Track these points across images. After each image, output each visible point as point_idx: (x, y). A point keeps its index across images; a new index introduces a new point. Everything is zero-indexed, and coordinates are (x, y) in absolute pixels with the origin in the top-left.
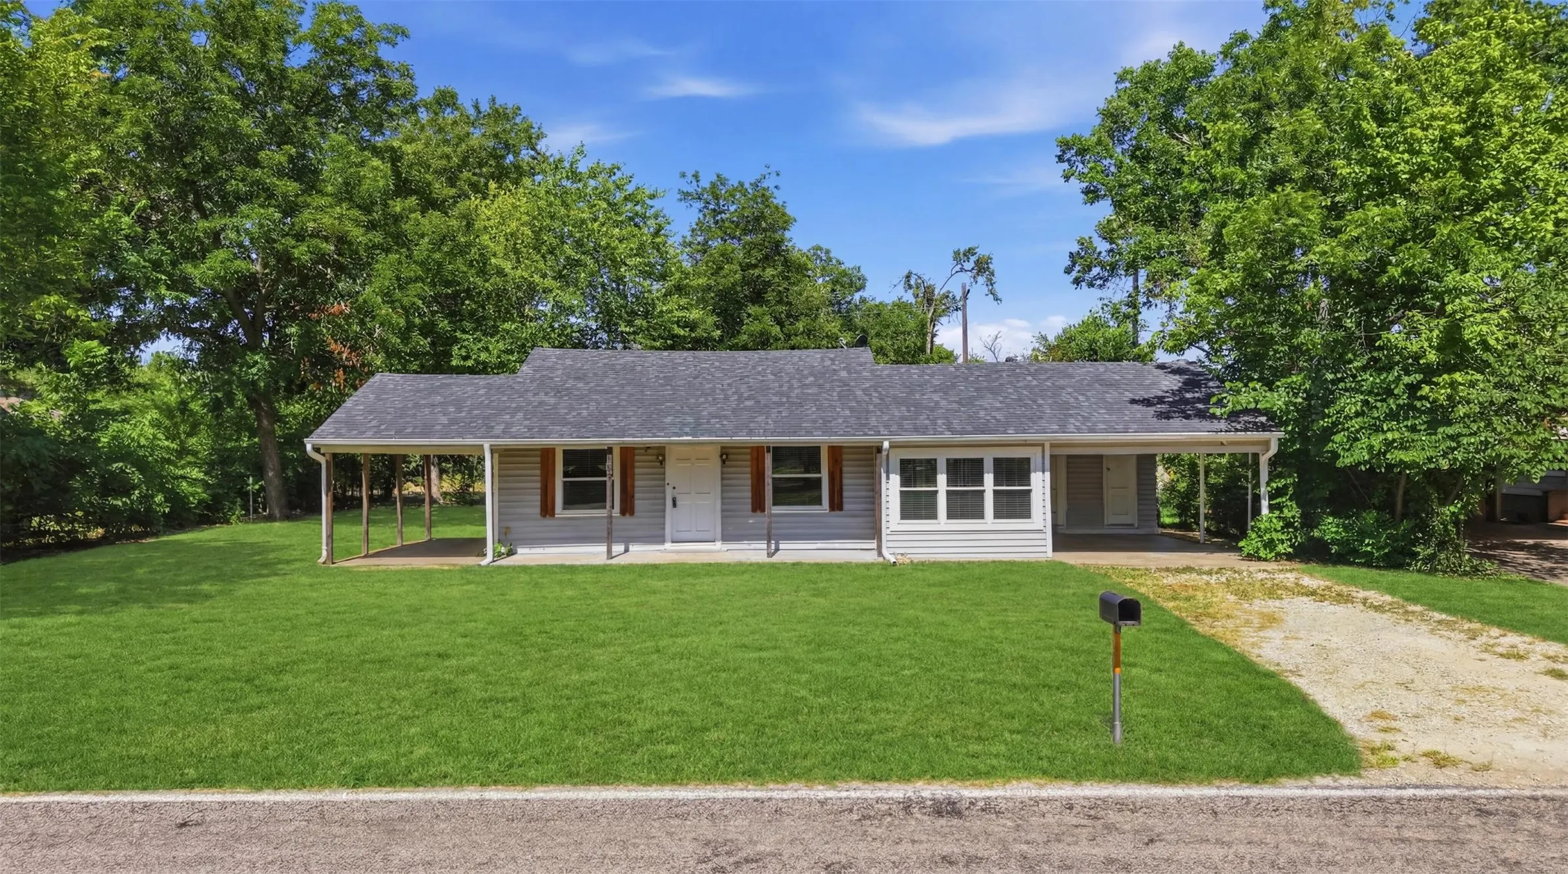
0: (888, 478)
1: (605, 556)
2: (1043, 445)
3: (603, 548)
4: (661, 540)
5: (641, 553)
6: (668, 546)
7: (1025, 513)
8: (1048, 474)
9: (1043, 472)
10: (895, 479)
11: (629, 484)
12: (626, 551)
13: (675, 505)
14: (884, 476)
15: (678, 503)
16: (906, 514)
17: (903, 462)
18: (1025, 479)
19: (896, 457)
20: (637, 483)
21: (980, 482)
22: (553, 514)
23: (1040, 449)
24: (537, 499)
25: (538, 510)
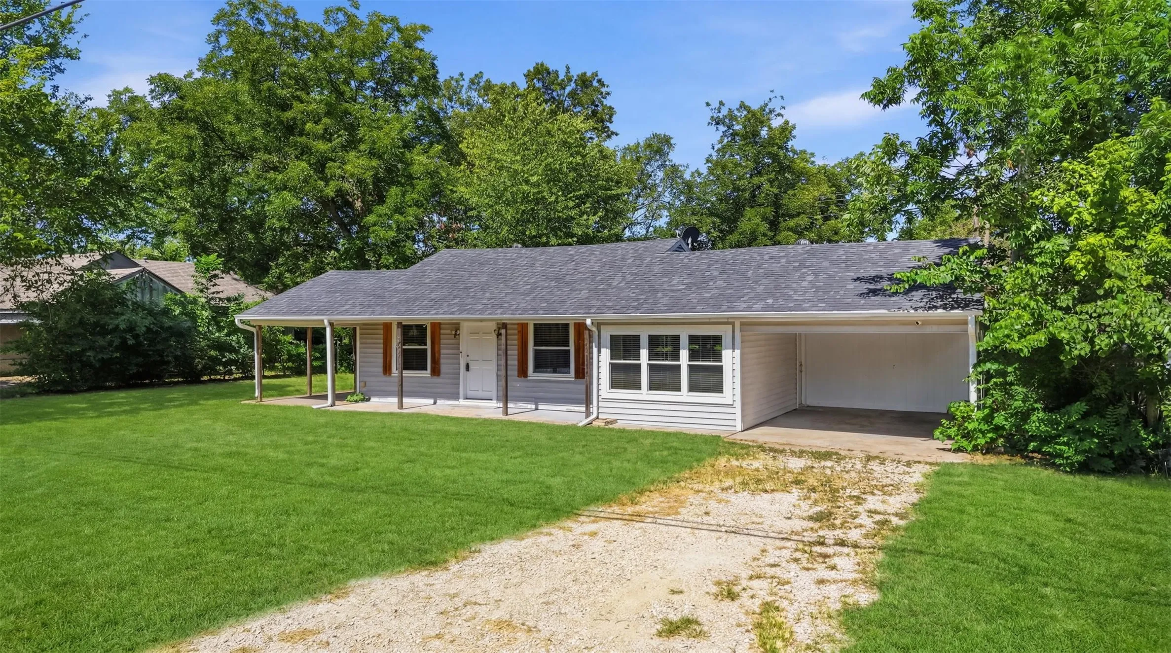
0: (599, 352)
1: (396, 406)
2: (733, 324)
3: (395, 400)
4: (456, 396)
5: (444, 407)
6: (462, 402)
7: (718, 388)
8: (738, 352)
9: (734, 349)
10: (606, 353)
11: (436, 349)
12: (435, 403)
13: (467, 367)
14: (595, 350)
15: (471, 367)
16: (614, 384)
17: (613, 338)
18: (718, 356)
19: (607, 333)
20: (442, 351)
21: (677, 357)
22: (390, 373)
23: (731, 326)
24: (380, 360)
25: (381, 370)
